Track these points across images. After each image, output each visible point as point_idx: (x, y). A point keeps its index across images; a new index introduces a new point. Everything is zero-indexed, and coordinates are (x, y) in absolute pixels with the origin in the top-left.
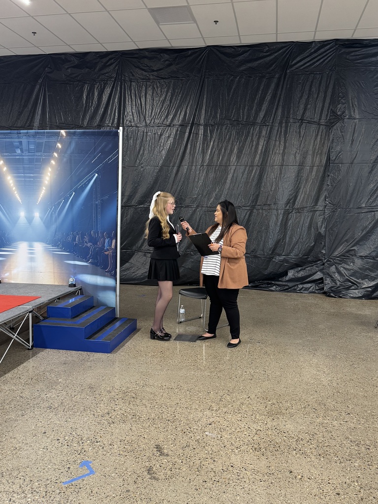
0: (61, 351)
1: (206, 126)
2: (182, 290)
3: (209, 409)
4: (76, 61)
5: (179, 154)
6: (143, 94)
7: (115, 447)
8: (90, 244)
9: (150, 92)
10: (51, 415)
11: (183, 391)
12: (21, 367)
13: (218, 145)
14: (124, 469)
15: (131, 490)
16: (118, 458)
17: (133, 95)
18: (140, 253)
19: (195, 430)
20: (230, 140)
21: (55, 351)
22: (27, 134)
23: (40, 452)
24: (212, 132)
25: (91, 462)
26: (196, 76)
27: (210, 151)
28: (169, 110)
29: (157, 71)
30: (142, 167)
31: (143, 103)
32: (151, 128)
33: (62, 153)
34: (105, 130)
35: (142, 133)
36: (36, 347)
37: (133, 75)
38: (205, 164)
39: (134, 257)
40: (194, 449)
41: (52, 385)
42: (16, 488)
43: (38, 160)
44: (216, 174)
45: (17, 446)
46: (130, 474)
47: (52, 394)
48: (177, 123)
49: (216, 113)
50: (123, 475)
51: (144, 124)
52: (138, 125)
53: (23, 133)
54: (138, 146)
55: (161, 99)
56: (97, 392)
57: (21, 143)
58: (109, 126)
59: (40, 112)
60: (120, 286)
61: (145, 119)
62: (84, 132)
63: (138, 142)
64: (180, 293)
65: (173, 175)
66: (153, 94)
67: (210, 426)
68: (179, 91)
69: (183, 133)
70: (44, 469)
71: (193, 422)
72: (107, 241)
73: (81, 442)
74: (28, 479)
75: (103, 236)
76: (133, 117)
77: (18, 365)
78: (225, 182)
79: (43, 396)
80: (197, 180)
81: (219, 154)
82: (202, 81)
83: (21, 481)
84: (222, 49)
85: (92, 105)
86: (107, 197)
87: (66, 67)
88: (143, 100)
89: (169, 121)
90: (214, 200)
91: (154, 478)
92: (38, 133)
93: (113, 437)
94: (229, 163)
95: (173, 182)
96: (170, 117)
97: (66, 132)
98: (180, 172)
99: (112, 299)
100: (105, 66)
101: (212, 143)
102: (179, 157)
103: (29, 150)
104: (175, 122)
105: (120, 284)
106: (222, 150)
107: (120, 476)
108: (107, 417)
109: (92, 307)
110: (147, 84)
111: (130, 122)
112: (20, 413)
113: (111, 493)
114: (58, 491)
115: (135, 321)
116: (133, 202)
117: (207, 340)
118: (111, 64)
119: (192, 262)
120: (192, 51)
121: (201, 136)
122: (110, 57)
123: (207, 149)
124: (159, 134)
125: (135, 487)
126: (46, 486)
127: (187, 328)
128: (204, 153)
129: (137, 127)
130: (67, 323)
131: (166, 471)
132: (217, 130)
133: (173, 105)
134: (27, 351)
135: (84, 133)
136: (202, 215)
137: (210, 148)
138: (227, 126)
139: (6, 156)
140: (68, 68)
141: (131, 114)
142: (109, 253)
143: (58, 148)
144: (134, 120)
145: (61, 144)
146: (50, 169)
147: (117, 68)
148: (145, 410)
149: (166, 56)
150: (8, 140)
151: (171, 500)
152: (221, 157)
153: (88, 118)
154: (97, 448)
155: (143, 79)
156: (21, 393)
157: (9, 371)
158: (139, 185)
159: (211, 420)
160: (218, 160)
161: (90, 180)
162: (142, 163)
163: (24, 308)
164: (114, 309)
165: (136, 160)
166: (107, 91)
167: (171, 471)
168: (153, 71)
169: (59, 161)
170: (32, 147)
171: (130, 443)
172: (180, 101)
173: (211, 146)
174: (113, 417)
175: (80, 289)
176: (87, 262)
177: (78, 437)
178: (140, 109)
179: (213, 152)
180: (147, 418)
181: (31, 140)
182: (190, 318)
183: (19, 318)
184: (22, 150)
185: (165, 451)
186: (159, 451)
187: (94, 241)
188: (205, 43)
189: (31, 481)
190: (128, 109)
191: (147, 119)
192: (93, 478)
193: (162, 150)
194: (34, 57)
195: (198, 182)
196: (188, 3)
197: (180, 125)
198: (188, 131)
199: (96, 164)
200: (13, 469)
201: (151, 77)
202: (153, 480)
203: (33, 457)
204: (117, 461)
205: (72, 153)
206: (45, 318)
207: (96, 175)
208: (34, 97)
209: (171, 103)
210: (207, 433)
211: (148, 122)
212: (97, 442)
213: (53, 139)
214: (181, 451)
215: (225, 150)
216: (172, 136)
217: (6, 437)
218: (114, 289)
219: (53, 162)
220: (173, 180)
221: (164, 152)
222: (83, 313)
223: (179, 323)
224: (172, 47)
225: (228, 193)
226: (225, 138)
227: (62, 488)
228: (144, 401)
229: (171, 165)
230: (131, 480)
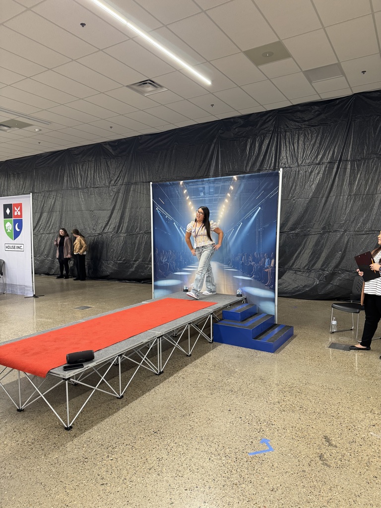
0: (234, 346)
1: (353, 161)
2: (334, 304)
3: (371, 412)
4: (242, 122)
5: (327, 186)
6: (296, 141)
7: (288, 431)
8: (254, 263)
9: (302, 139)
10: (233, 397)
11: (343, 393)
12: (206, 356)
13: (365, 177)
14: (298, 451)
15: (307, 471)
16: (292, 441)
17: (287, 142)
18: (291, 271)
19: (359, 429)
20: (376, 171)
21: (229, 346)
22: (209, 182)
23: (228, 426)
24: (359, 166)
25: (269, 441)
26: (343, 121)
27: (357, 182)
28: (318, 151)
29: (308, 121)
30: (294, 200)
31: (296, 148)
32: (302, 167)
33: (234, 193)
34: (264, 173)
35: (294, 172)
36: (216, 341)
37: (288, 127)
38: (352, 194)
39: (286, 274)
40: (361, 445)
41: (230, 373)
42: (213, 450)
43: (216, 200)
44: (363, 202)
45: (210, 418)
46: (303, 457)
47: (232, 380)
48: (326, 161)
49: (363, 150)
50: (298, 456)
51: (296, 164)
52: (291, 166)
53: (206, 181)
54: (290, 183)
55: (312, 143)
56: (267, 384)
57: (204, 188)
58: (266, 169)
59: (214, 164)
60: (278, 298)
61: (297, 160)
62: (251, 175)
63: (291, 180)
64: (332, 307)
65: (322, 205)
66: (304, 140)
67: (374, 427)
68: (328, 134)
69: (331, 169)
70: (232, 440)
71: (357, 421)
72: (267, 260)
73: (259, 423)
74: (221, 445)
75: (264, 257)
76: (287, 160)
77: (204, 354)
78: (372, 209)
79: (225, 380)
80: (344, 208)
81: (366, 184)
82: (349, 124)
83: (217, 446)
84: (368, 94)
85: (253, 154)
86: (267, 225)
87: (234, 127)
88: (296, 146)
89: (319, 160)
90: (361, 225)
91: (326, 464)
92: (216, 179)
93: (286, 423)
94: (376, 192)
95: (322, 211)
96: (320, 157)
97: (237, 177)
98: (328, 202)
99: (271, 308)
100: (264, 123)
101: (359, 176)
102: (328, 189)
103: (209, 193)
104: (325, 160)
105: (278, 296)
106: (368, 181)
107: (295, 457)
108: (278, 405)
109: (256, 314)
110: (299, 132)
111: (285, 164)
112: (209, 392)
113: (289, 470)
114: (246, 460)
115: (291, 327)
116: (285, 229)
117: (360, 351)
118: (270, 120)
119: (340, 280)
120: (340, 100)
121: (348, 170)
122: (268, 115)
123: (355, 181)
124: (310, 171)
125: (310, 469)
126: (235, 453)
127: (340, 338)
128: (351, 184)
129: (290, 167)
130: (238, 325)
131: (336, 461)
132: (364, 164)
133: (322, 146)
134: (209, 344)
135: (251, 177)
136: (350, 238)
137: (357, 180)
138: (374, 160)
139: (194, 198)
140: (235, 129)
141: (285, 158)
142: (269, 270)
143: (231, 190)
144: (288, 162)
145: (233, 186)
146: (224, 206)
147: (274, 122)
148: (310, 404)
149: (317, 108)
150: (195, 187)
151: (344, 487)
152: (368, 187)
153: (250, 165)
154: (272, 430)
155: (296, 129)
156: (209, 376)
157: (198, 358)
158: (291, 215)
159: (374, 422)
160: (365, 190)
161: (255, 212)
162: (294, 197)
163: (207, 311)
164: (273, 317)
165: (289, 195)
166: (266, 142)
167: (341, 461)
168: (305, 121)
169: (232, 199)
170: (212, 190)
171: (301, 430)
172: (328, 143)
173: (358, 178)
174: (283, 406)
175: (245, 299)
176: (251, 277)
177: (256, 418)
178: (293, 153)
179: (360, 183)
180: (313, 411)
181: (212, 185)
182: (341, 329)
183: (203, 319)
184: (204, 194)
185: (333, 442)
186: (328, 441)
187: (256, 260)
188: (352, 91)
189: (224, 447)
190: (283, 154)
191: (299, 160)
192: (273, 454)
193: (312, 184)
194: (211, 123)
195: (346, 209)
196: (339, 61)
197: (329, 163)
198: (336, 166)
199: (260, 200)
200: (209, 435)
201: (303, 126)
202: (326, 466)
203: (223, 428)
204: (291, 444)
205: (242, 192)
206: (221, 320)
207: (260, 208)
208: (210, 153)
209: (320, 145)
210: (371, 433)
211: (300, 163)
212: (272, 425)
213: (227, 183)
214: (348, 445)
215: (372, 181)
216: (322, 172)
217: (202, 409)
218: (273, 300)
219: (226, 201)
220: (322, 209)
221: (313, 186)
222: (249, 317)
223: (331, 333)
224: (322, 99)
225: (375, 218)
226: (372, 170)
227: (248, 457)
228: (308, 397)
229: (321, 196)
230: (305, 462)
